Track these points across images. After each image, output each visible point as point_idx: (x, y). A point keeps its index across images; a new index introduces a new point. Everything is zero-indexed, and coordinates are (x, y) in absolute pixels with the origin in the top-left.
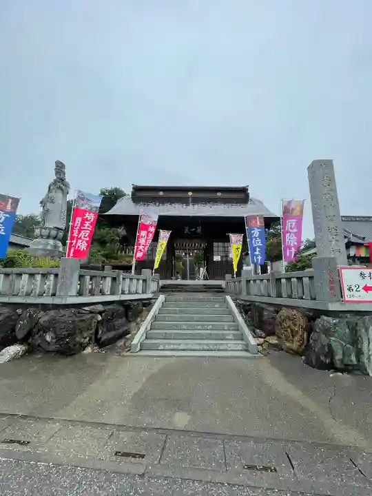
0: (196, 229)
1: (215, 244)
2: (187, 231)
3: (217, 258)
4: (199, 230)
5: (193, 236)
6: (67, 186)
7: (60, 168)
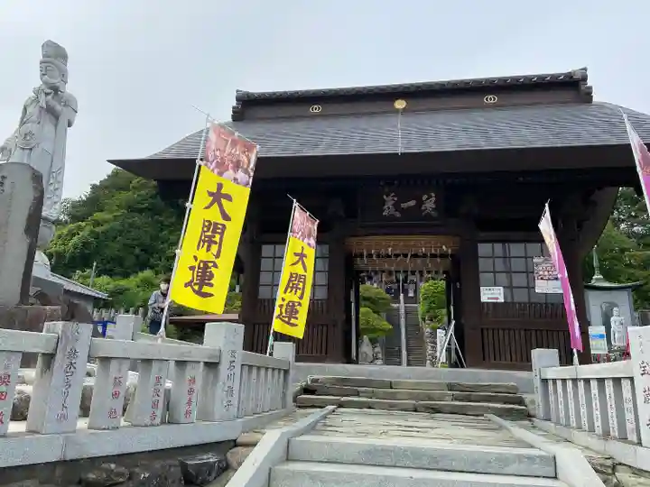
0: (420, 203)
1: (484, 249)
2: (389, 208)
3: (491, 294)
4: (429, 205)
5: (412, 224)
6: (70, 104)
7: (54, 58)
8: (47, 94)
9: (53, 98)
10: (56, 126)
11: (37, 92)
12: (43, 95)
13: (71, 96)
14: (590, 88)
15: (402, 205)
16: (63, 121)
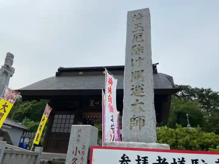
8: (5, 68)
9: (7, 69)
10: (7, 77)
11: (2, 67)
12: (4, 68)
13: (13, 68)
14: (157, 69)
15: (95, 103)
16: (9, 75)
